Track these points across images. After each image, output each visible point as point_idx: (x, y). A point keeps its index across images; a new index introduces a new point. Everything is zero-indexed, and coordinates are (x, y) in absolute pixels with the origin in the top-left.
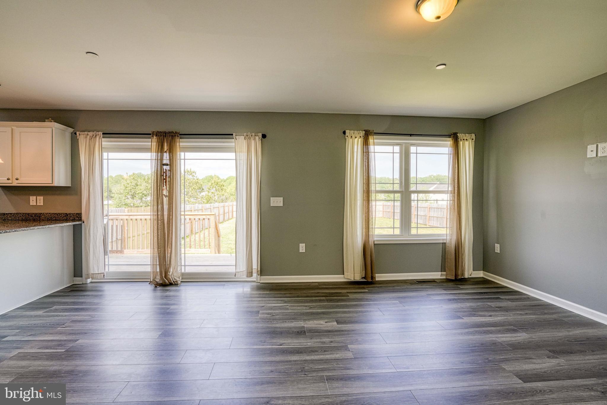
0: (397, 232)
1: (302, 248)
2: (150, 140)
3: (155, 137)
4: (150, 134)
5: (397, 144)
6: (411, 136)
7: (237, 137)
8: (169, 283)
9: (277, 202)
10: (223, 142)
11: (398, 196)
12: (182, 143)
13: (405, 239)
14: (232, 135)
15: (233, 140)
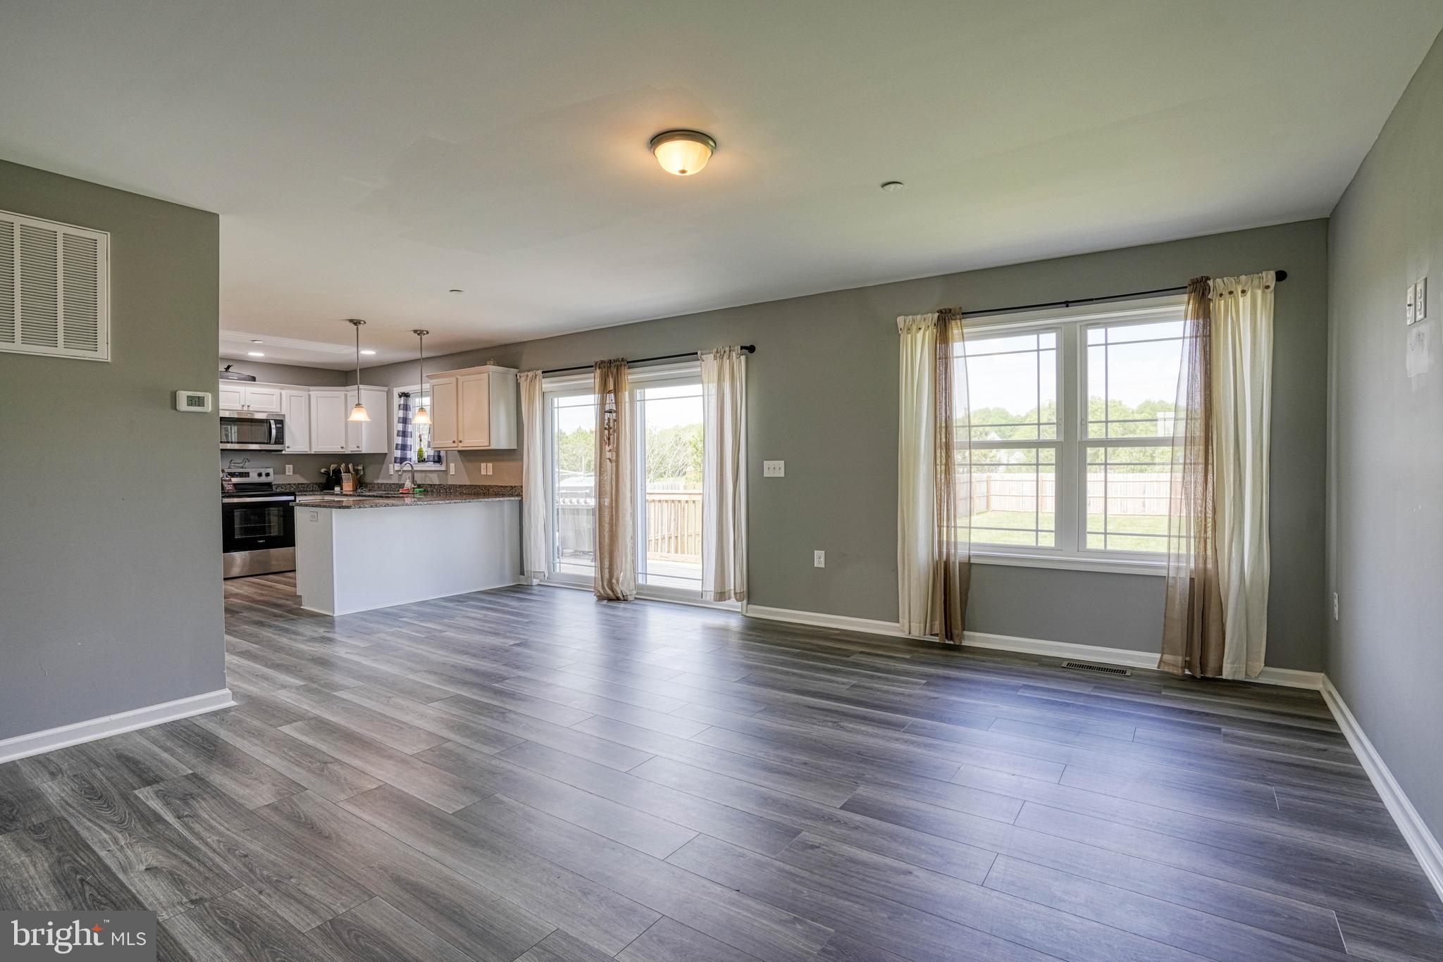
0: (1048, 541)
1: (819, 559)
2: (592, 375)
3: (598, 370)
4: (592, 366)
5: (1047, 329)
6: (1067, 306)
7: (704, 357)
8: (614, 598)
9: (774, 469)
10: (690, 367)
11: (1049, 454)
12: (631, 376)
13: (1069, 558)
14: (697, 353)
15: (698, 363)
